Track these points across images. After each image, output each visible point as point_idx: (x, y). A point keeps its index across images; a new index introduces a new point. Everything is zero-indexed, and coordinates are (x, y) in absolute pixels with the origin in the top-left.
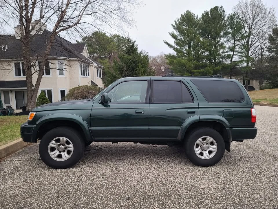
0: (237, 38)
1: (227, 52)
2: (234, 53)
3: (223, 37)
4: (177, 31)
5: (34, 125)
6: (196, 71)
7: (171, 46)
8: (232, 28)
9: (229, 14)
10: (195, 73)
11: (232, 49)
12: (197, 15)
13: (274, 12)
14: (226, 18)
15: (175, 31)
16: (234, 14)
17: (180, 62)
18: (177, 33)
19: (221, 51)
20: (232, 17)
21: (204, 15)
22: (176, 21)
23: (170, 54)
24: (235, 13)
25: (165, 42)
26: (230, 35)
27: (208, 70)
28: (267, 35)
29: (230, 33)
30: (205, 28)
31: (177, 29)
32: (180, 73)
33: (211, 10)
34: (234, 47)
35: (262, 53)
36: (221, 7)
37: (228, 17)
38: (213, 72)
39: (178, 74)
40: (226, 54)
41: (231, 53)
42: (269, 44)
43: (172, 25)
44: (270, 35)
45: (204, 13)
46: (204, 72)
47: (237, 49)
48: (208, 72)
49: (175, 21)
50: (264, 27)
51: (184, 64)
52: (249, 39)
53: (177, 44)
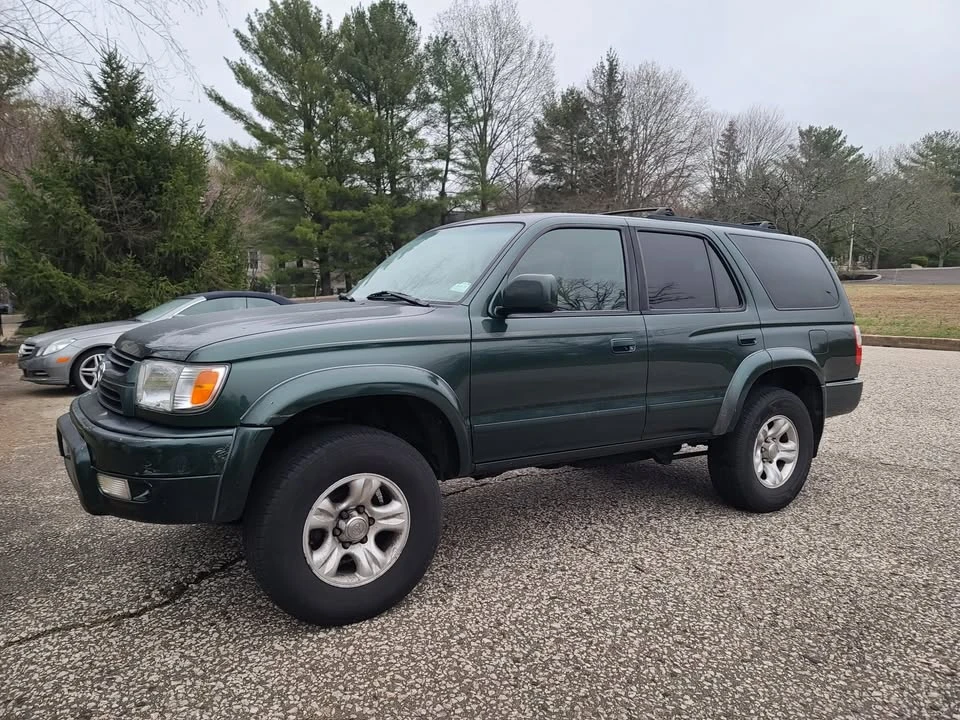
0: (456, 118)
1: (428, 160)
2: (451, 166)
3: (415, 107)
4: (259, 61)
5: (228, 431)
6: (336, 213)
7: (237, 114)
8: (439, 84)
9: (430, 38)
10: (333, 221)
11: (443, 154)
12: (328, 16)
13: (552, 55)
14: (421, 48)
15: (251, 57)
16: (446, 41)
17: (281, 179)
18: (256, 68)
19: (414, 154)
20: (439, 48)
21: (352, 20)
22: (255, 19)
23: (234, 145)
24: (446, 35)
25: (210, 95)
26: (437, 107)
27: (377, 214)
28: (531, 123)
29: (436, 99)
30: (360, 68)
31: (256, 52)
32: (278, 219)
33: (373, 8)
34: (449, 146)
35: (519, 175)
36: (403, 7)
37: (427, 47)
38: (392, 222)
39: (274, 219)
40: (428, 166)
41: (441, 165)
42: (537, 151)
43: (237, 33)
44: (537, 122)
45: (350, 13)
46: (362, 219)
47: (457, 154)
48: (376, 222)
49: (249, 20)
50: (524, 97)
51: (297, 186)
52: (485, 125)
53: (263, 109)
